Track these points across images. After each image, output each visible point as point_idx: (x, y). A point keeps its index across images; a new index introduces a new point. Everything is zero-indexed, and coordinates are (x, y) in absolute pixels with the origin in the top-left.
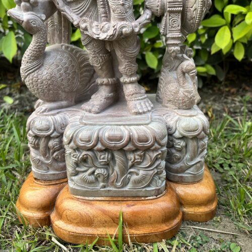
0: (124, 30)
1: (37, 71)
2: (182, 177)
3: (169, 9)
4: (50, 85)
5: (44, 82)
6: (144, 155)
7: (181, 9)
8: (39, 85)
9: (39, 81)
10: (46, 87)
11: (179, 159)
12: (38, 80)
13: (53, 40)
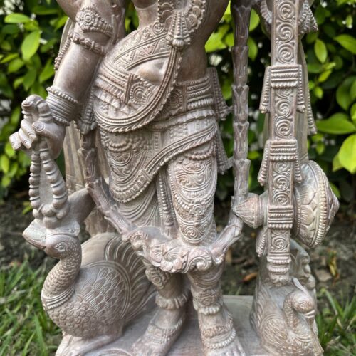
0: (199, 264)
1: (66, 304)
3: (270, 225)
4: (84, 322)
5: (76, 320)
7: (291, 226)
8: (67, 324)
9: (68, 318)
10: (78, 327)
12: (66, 317)
13: (94, 228)
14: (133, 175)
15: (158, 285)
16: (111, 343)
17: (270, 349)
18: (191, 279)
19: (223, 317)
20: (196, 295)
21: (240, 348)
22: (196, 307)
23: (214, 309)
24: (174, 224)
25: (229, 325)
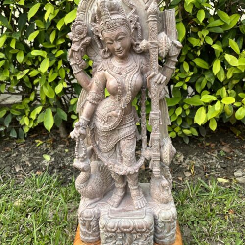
2: (163, 242)
3: (153, 159)
6: (142, 235)
7: (160, 159)
11: (161, 232)
14: (108, 144)
15: (117, 179)
16: (100, 200)
17: (155, 200)
18: (128, 177)
19: (139, 190)
20: (129, 182)
21: (145, 200)
22: (129, 187)
23: (136, 187)
24: (122, 159)
25: (141, 193)
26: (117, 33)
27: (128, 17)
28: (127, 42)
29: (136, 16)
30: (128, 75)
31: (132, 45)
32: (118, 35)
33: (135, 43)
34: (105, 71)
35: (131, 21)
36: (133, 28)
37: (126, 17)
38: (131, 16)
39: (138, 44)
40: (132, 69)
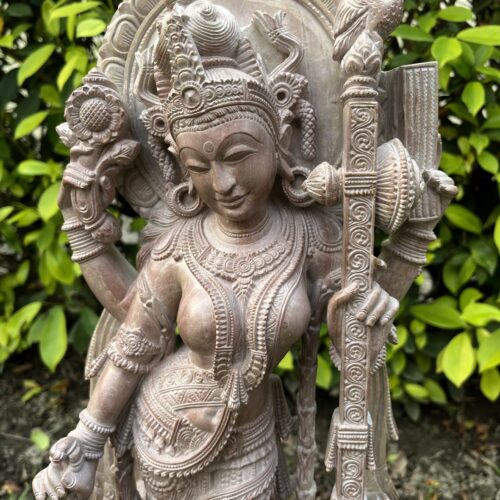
26: (224, 135)
27: (270, 79)
28: (261, 167)
29: (299, 78)
30: (261, 285)
31: (279, 177)
32: (229, 142)
33: (290, 171)
34: (178, 259)
35: (281, 96)
36: (287, 119)
37: (262, 81)
38: (282, 78)
39: (301, 176)
40: (274, 265)
